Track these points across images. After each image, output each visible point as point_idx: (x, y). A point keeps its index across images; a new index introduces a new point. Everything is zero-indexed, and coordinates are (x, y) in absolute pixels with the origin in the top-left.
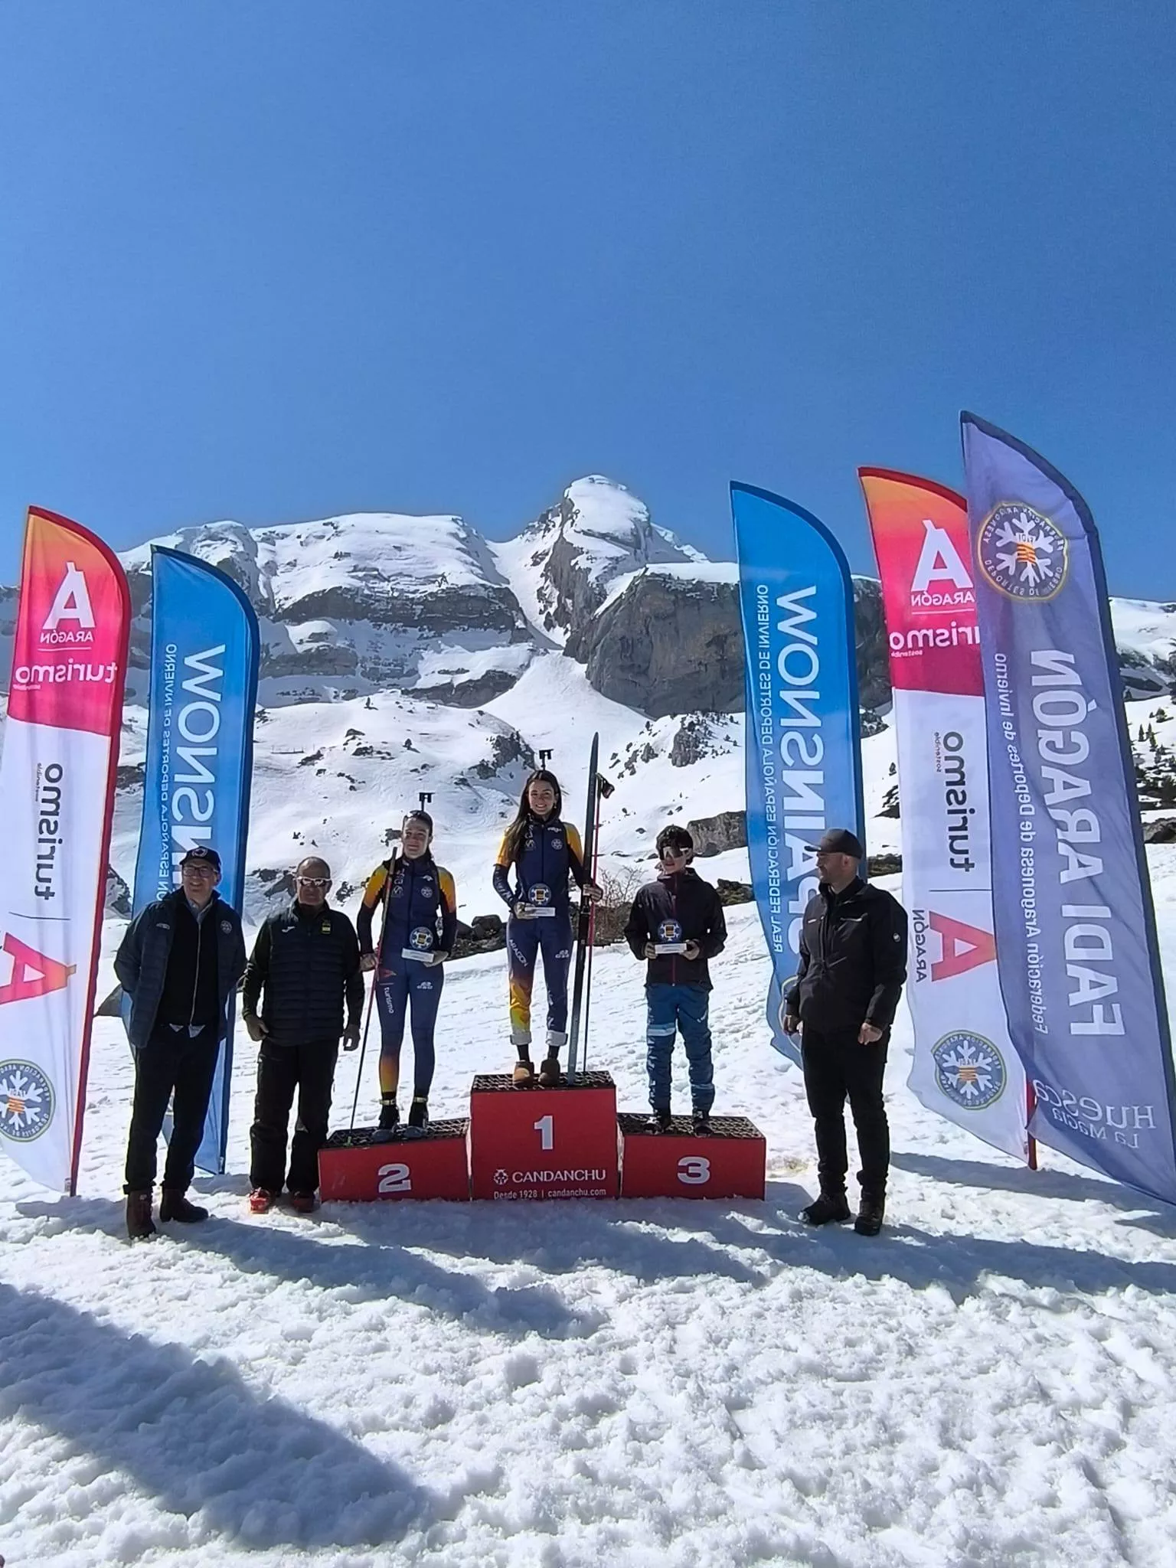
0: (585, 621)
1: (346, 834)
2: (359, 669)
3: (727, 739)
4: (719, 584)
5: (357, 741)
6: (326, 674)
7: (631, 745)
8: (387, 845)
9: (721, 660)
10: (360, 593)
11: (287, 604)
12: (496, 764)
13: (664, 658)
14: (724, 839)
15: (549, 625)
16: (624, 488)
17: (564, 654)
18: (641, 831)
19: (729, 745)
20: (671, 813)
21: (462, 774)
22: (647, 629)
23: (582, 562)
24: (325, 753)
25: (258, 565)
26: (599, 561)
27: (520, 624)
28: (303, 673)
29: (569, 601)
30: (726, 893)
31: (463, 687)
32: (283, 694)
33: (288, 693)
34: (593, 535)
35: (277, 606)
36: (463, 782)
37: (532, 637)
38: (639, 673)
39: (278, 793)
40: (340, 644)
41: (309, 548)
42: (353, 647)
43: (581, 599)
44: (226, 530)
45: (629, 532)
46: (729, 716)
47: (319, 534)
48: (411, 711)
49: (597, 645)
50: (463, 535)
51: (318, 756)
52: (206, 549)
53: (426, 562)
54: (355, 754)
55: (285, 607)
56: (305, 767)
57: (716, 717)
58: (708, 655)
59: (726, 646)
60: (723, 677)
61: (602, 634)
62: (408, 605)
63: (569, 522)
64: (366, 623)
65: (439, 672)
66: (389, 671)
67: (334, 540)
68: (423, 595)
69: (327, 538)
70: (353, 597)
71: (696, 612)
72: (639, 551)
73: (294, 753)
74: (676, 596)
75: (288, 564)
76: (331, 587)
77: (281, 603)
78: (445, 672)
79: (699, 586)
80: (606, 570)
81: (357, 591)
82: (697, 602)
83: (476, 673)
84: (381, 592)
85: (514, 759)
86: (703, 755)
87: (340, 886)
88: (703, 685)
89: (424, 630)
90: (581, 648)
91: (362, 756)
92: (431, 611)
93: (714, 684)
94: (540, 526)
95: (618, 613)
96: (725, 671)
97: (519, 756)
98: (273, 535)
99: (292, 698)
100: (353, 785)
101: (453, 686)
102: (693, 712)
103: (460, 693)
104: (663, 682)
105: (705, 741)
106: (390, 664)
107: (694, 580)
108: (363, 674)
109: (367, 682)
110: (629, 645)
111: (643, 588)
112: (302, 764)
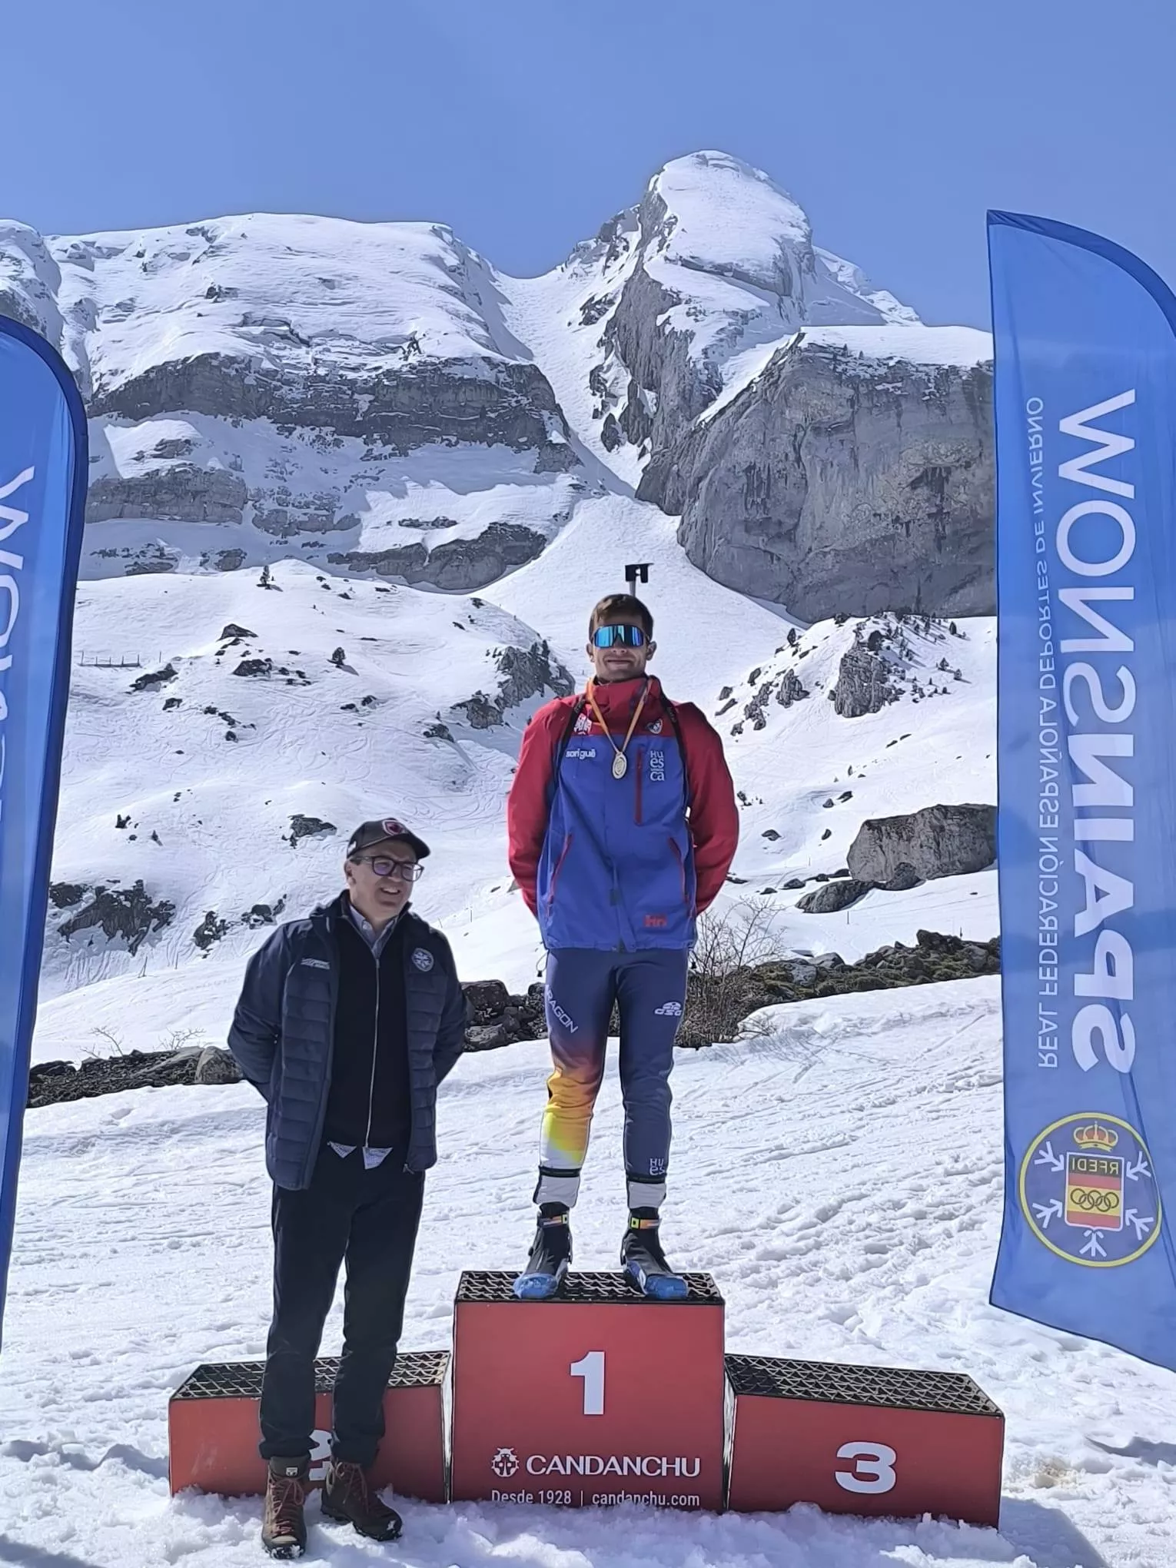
0: (680, 434)
1: (216, 821)
2: (249, 512)
3: (943, 666)
4: (938, 368)
5: (241, 648)
6: (187, 518)
7: (757, 673)
8: (294, 844)
9: (939, 515)
10: (254, 366)
11: (116, 384)
12: (503, 701)
13: (828, 508)
14: (929, 856)
15: (610, 440)
16: (763, 175)
17: (638, 496)
18: (772, 835)
19: (944, 679)
20: (830, 804)
21: (438, 718)
22: (797, 451)
23: (678, 319)
24: (180, 669)
25: (61, 312)
26: (708, 320)
27: (556, 437)
28: (143, 515)
29: (650, 395)
30: (933, 956)
31: (445, 553)
32: (104, 553)
33: (113, 553)
34: (700, 269)
35: (96, 386)
36: (439, 732)
37: (578, 461)
38: (779, 536)
39: (93, 741)
40: (214, 464)
41: (159, 278)
42: (238, 468)
43: (672, 391)
44: (2, 237)
45: (770, 264)
46: (947, 623)
47: (178, 250)
49: (700, 479)
50: (452, 260)
51: (168, 674)
53: (382, 311)
54: (238, 672)
55: (112, 388)
56: (143, 695)
57: (922, 625)
58: (912, 503)
59: (947, 488)
60: (940, 549)
61: (711, 460)
62: (344, 393)
63: (655, 241)
64: (264, 425)
65: (400, 524)
66: (306, 518)
67: (208, 263)
68: (374, 374)
69: (193, 258)
70: (241, 375)
71: (893, 420)
72: (787, 301)
73: (123, 665)
74: (856, 389)
75: (118, 306)
76: (199, 353)
77: (104, 380)
78: (414, 524)
79: (900, 371)
80: (723, 336)
81: (247, 364)
82: (895, 402)
83: (470, 528)
84: (294, 367)
85: (537, 693)
86: (895, 695)
87: (203, 920)
88: (901, 562)
89: (375, 441)
90: (669, 485)
91: (250, 678)
92: (388, 406)
93: (922, 562)
94: (599, 248)
95: (742, 420)
96: (944, 538)
97: (546, 687)
98: (91, 249)
99: (119, 561)
100: (233, 730)
101: (425, 550)
102: (879, 614)
103: (439, 563)
104: (825, 554)
105: (901, 668)
106: (307, 505)
107: (890, 358)
108: (257, 522)
109: (264, 537)
110: (761, 482)
111: (793, 372)
112: (137, 687)
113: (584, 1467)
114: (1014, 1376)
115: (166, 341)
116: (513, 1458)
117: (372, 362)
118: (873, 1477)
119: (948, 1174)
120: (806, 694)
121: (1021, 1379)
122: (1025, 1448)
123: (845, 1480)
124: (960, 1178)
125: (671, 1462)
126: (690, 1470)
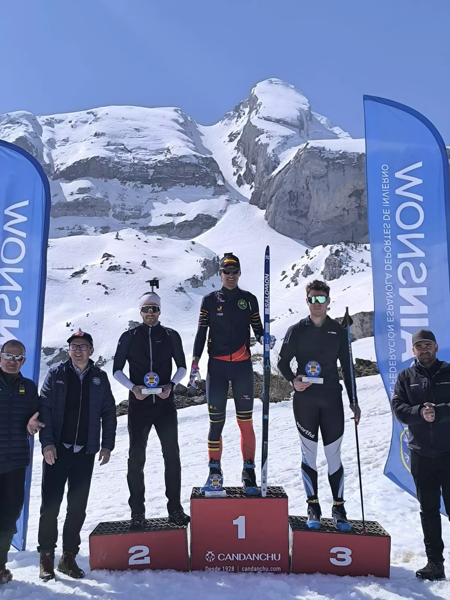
0: (265, 180)
1: (102, 324)
2: (111, 213)
3: (362, 261)
4: (358, 154)
5: (109, 261)
6: (89, 215)
7: (294, 266)
9: (359, 207)
10: (112, 160)
11: (63, 168)
12: (203, 278)
13: (319, 205)
14: (359, 330)
15: (240, 183)
16: (293, 86)
17: (250, 204)
19: (362, 266)
21: (180, 285)
22: (307, 185)
23: (263, 139)
24: (88, 270)
25: (43, 143)
26: (274, 139)
27: (220, 182)
28: (73, 215)
29: (254, 167)
30: (361, 367)
31: (182, 225)
32: (60, 229)
33: (63, 229)
34: (270, 120)
35: (56, 169)
36: (181, 289)
37: (228, 191)
38: (301, 216)
40: (99, 195)
41: (77, 130)
42: (107, 197)
43: (261, 165)
44: (21, 117)
45: (296, 119)
46: (363, 246)
47: (84, 120)
48: (146, 242)
49: (272, 196)
50: (181, 120)
51: (83, 271)
52: (7, 130)
53: (157, 139)
54: (108, 270)
55: (61, 170)
56: (75, 279)
57: (354, 247)
58: (350, 203)
59: (362, 197)
60: (360, 219)
61: (276, 189)
62: (144, 169)
63: (254, 111)
64: (116, 181)
65: (165, 215)
66: (131, 214)
67: (94, 124)
68: (154, 162)
69: (89, 122)
70: (107, 164)
71: (342, 173)
72: (302, 132)
73: (67, 269)
74: (328, 162)
75: (63, 140)
76: (92, 156)
77: (59, 167)
78: (170, 215)
79: (344, 155)
80: (279, 144)
81: (110, 159)
82: (342, 167)
83: (190, 216)
84: (126, 160)
85: (215, 275)
86: (344, 273)
87: (98, 359)
88: (346, 224)
89: (155, 186)
90: (261, 199)
91: (113, 272)
92: (160, 173)
93: (353, 224)
94: (234, 114)
95: (287, 175)
96: (361, 215)
98: (53, 120)
99: (66, 232)
100: (107, 291)
101: (174, 224)
102: (338, 243)
103: (179, 229)
104: (318, 222)
105: (347, 263)
106: (132, 210)
107: (340, 151)
108: (114, 216)
109: (117, 221)
110: (294, 197)
111: (305, 157)
112: (73, 276)
113: (238, 557)
114: (394, 521)
115: (80, 152)
116: (213, 555)
117: (154, 158)
118: (344, 560)
119: (368, 447)
120: (313, 273)
121: (397, 522)
122: (399, 548)
123: (333, 561)
124: (373, 449)
125: (270, 555)
126: (277, 558)
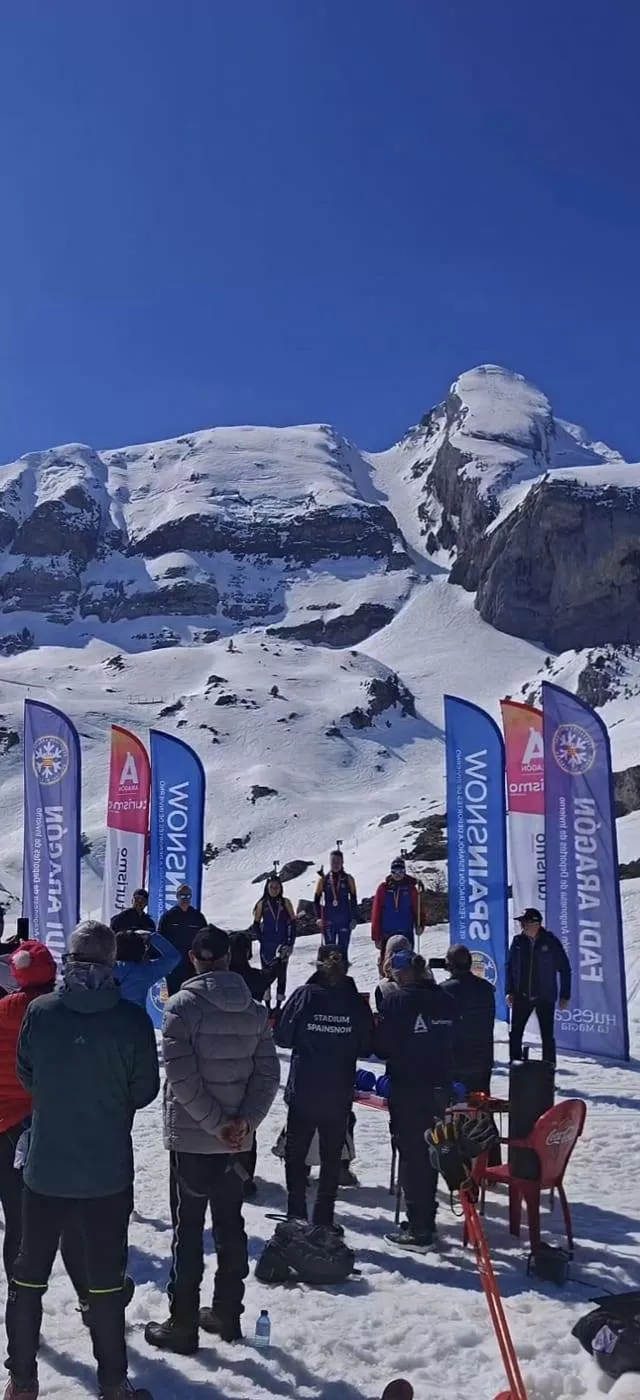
0: (474, 541)
2: (220, 607)
4: (635, 489)
5: (219, 689)
6: (185, 613)
7: (528, 686)
8: (253, 803)
10: (219, 520)
11: (142, 536)
12: (372, 712)
13: (568, 580)
15: (432, 548)
16: (521, 377)
17: (451, 581)
21: (333, 724)
23: (470, 470)
24: (186, 704)
25: (109, 495)
26: (490, 468)
27: (398, 549)
28: (161, 613)
29: (455, 519)
31: (334, 625)
32: (139, 637)
33: (144, 637)
34: (484, 438)
35: (130, 538)
36: (335, 732)
37: (413, 563)
38: (538, 601)
40: (200, 579)
41: (163, 471)
42: (214, 582)
43: (469, 515)
44: (72, 453)
45: (527, 432)
47: (174, 453)
49: (488, 568)
50: (333, 446)
51: (179, 706)
52: (52, 476)
53: (291, 479)
54: (218, 703)
55: (139, 539)
56: (164, 720)
57: (630, 651)
58: (622, 574)
61: (494, 556)
62: (272, 532)
63: (455, 424)
64: (227, 555)
66: (251, 609)
67: (190, 459)
68: (289, 519)
69: (182, 457)
70: (212, 527)
71: (608, 525)
72: (539, 453)
73: (153, 703)
74: (584, 505)
75: (141, 489)
76: (188, 514)
77: (135, 535)
78: (315, 608)
79: (612, 492)
80: (499, 478)
81: (216, 519)
82: (608, 513)
83: (349, 608)
84: (241, 518)
85: (392, 706)
86: (613, 696)
88: (617, 611)
89: (291, 560)
90: (469, 573)
91: (225, 706)
92: (298, 538)
93: (630, 610)
94: (421, 430)
95: (512, 531)
97: (397, 702)
98: (124, 457)
99: (149, 642)
100: (217, 737)
101: (323, 623)
102: (604, 645)
103: (331, 630)
104: (567, 609)
105: (617, 678)
106: (253, 601)
107: (605, 485)
108: (225, 613)
109: (231, 622)
110: (525, 568)
111: (543, 498)
112: (162, 715)
115: (168, 509)
117: (288, 512)
